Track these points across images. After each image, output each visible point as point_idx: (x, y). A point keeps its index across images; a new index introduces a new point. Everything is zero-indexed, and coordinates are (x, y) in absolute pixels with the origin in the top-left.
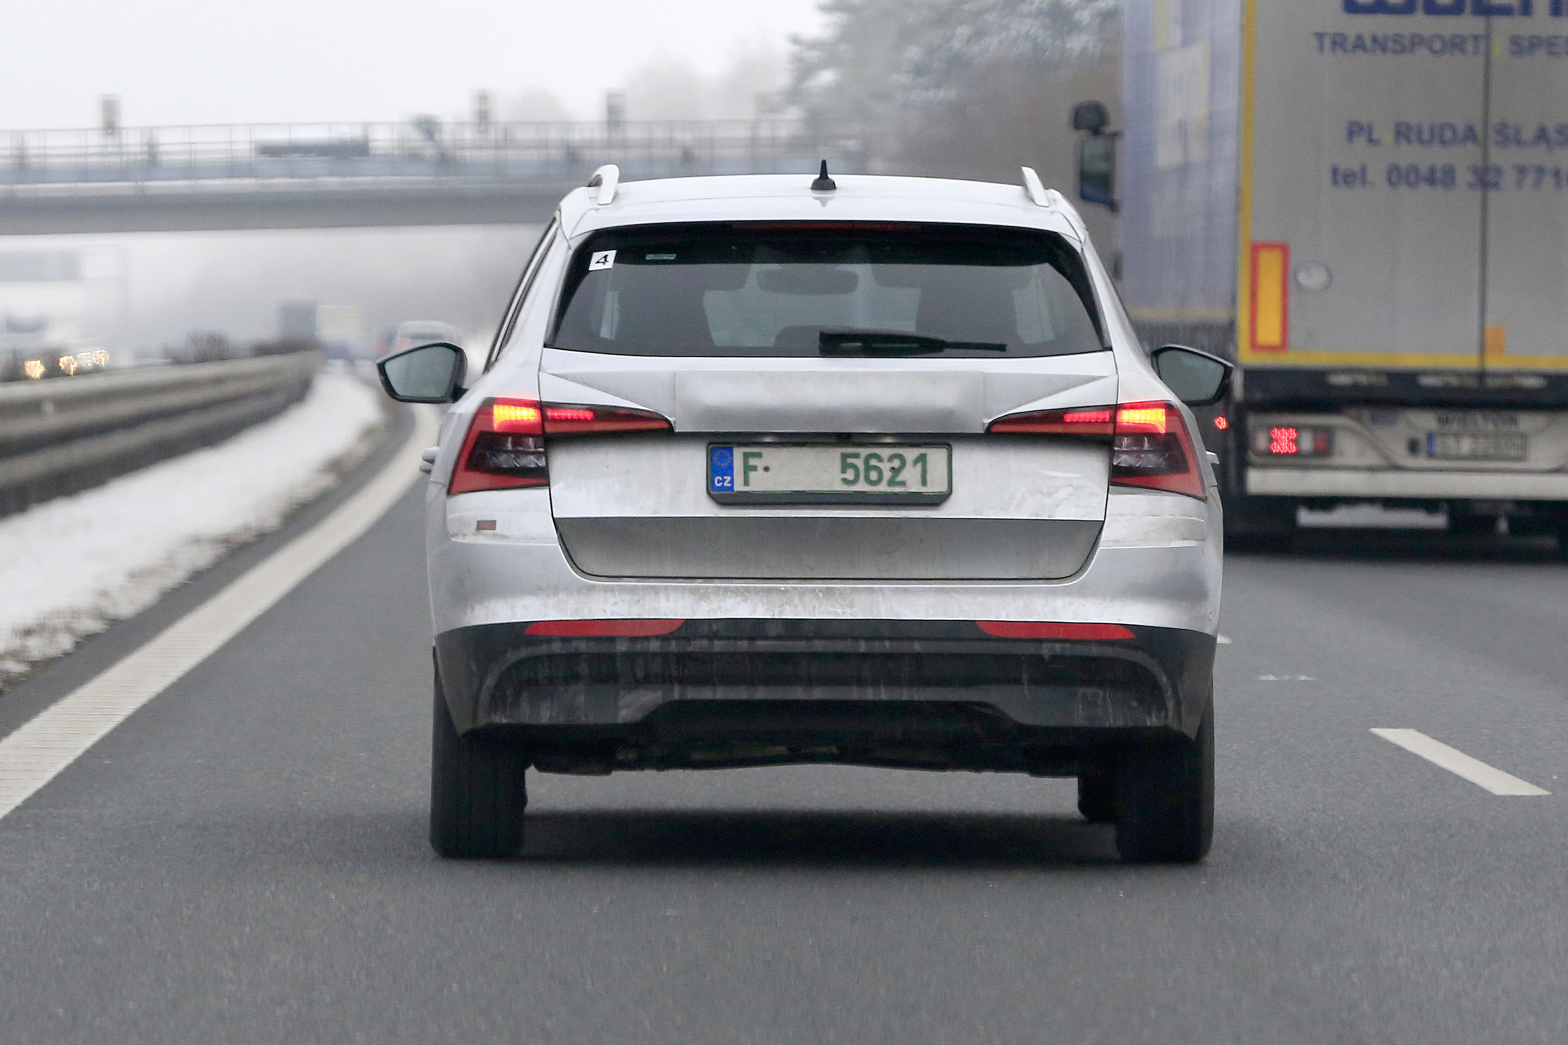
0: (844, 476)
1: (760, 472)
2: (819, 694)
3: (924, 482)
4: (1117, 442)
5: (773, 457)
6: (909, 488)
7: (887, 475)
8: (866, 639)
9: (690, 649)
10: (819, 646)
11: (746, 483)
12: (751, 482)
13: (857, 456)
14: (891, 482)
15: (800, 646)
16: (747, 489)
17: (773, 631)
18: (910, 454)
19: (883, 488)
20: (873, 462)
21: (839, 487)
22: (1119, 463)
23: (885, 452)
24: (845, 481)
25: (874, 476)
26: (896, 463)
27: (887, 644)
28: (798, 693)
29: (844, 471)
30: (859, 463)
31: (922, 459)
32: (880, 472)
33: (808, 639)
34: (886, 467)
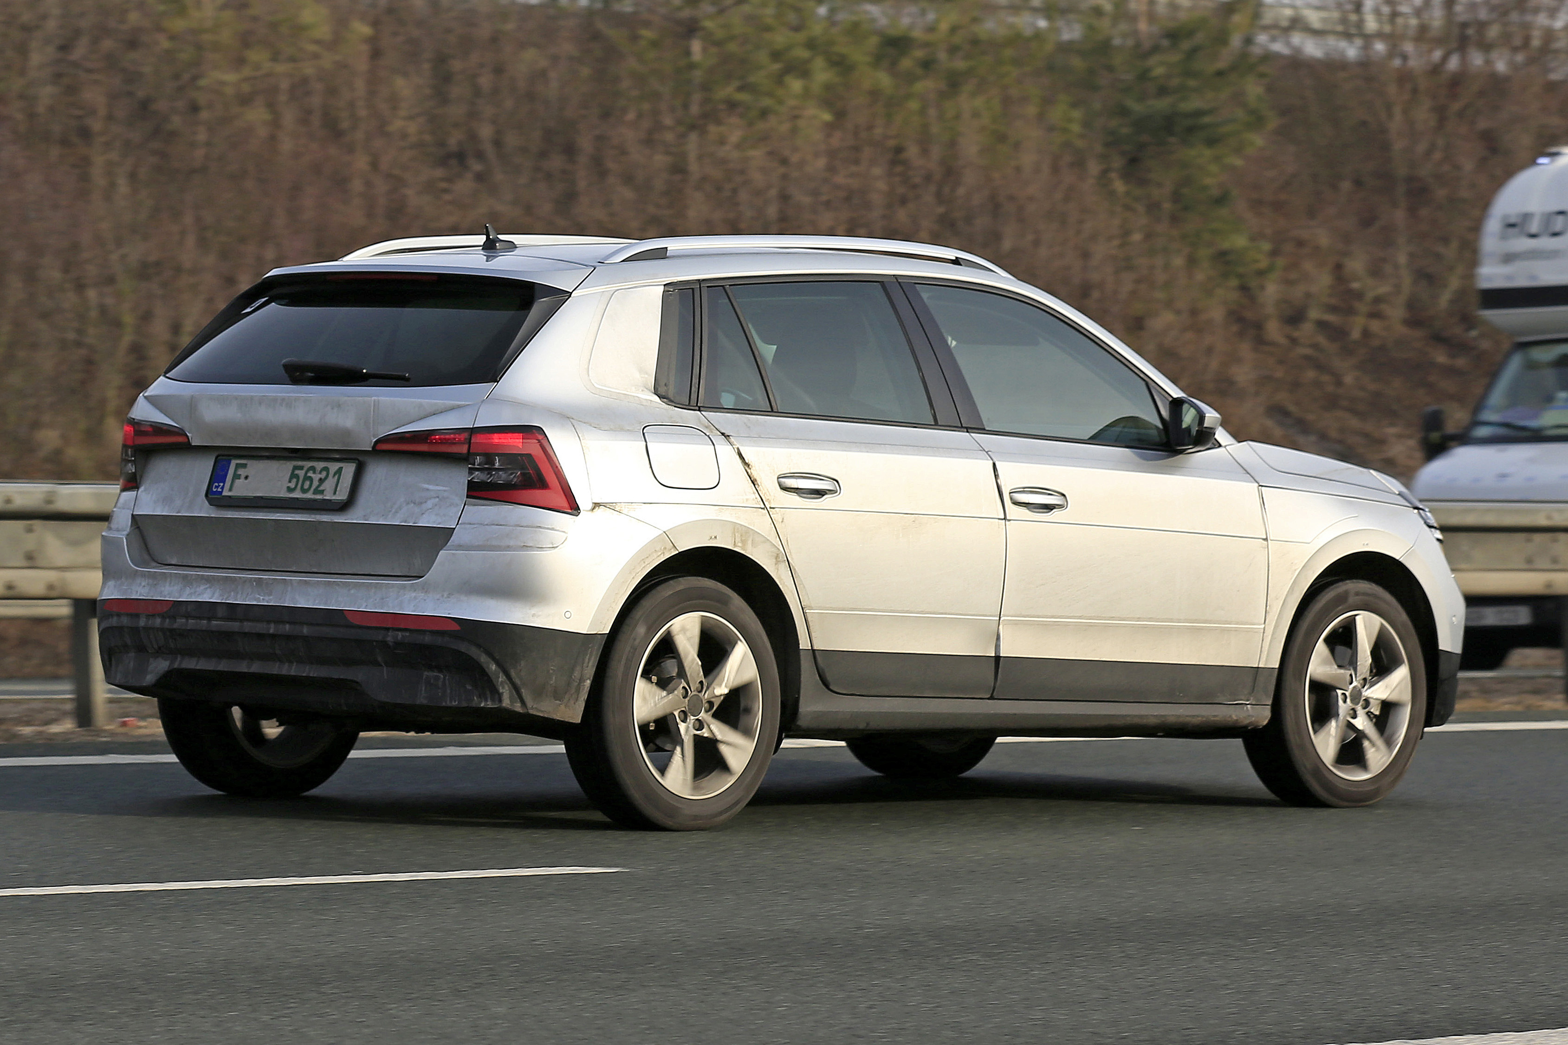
0: (290, 485)
1: (242, 480)
2: (256, 668)
3: (335, 493)
4: (471, 460)
5: (255, 468)
6: (325, 496)
7: (316, 483)
8: (275, 622)
9: (175, 626)
10: (248, 627)
11: (230, 490)
12: (234, 488)
13: (301, 468)
14: (316, 492)
15: (235, 626)
16: (230, 494)
17: (220, 613)
18: (334, 467)
19: (309, 495)
20: (310, 474)
21: (284, 494)
22: (472, 478)
23: (319, 465)
24: (290, 490)
25: (307, 484)
26: (324, 474)
27: (287, 626)
28: (243, 667)
29: (290, 482)
30: (301, 473)
31: (339, 471)
32: (311, 479)
33: (241, 621)
34: (316, 477)
